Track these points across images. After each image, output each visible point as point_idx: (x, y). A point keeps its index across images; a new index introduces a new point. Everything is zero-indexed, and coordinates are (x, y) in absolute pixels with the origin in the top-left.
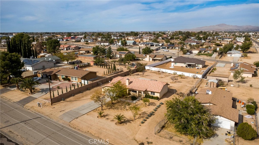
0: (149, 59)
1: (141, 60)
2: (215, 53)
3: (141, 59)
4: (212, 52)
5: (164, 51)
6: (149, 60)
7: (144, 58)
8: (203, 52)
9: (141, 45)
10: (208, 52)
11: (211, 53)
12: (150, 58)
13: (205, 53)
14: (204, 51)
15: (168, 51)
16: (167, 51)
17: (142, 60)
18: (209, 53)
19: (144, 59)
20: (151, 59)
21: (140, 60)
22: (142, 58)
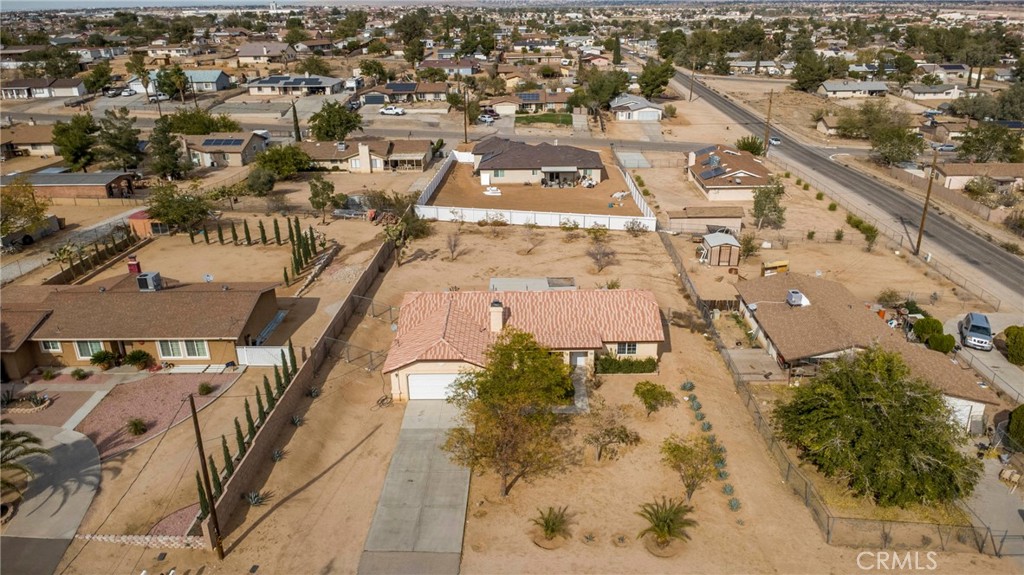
0: (371, 160)
1: (330, 168)
2: (576, 110)
3: (329, 165)
4: (564, 106)
5: (383, 113)
6: (371, 167)
7: (347, 160)
8: (534, 107)
9: (260, 89)
10: (550, 106)
11: (562, 110)
12: (373, 157)
13: (541, 112)
14: (536, 104)
15: (404, 114)
16: (397, 114)
17: (336, 169)
18: (553, 111)
19: (341, 166)
20: (379, 163)
21: (324, 169)
22: (333, 161)
